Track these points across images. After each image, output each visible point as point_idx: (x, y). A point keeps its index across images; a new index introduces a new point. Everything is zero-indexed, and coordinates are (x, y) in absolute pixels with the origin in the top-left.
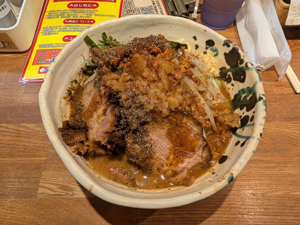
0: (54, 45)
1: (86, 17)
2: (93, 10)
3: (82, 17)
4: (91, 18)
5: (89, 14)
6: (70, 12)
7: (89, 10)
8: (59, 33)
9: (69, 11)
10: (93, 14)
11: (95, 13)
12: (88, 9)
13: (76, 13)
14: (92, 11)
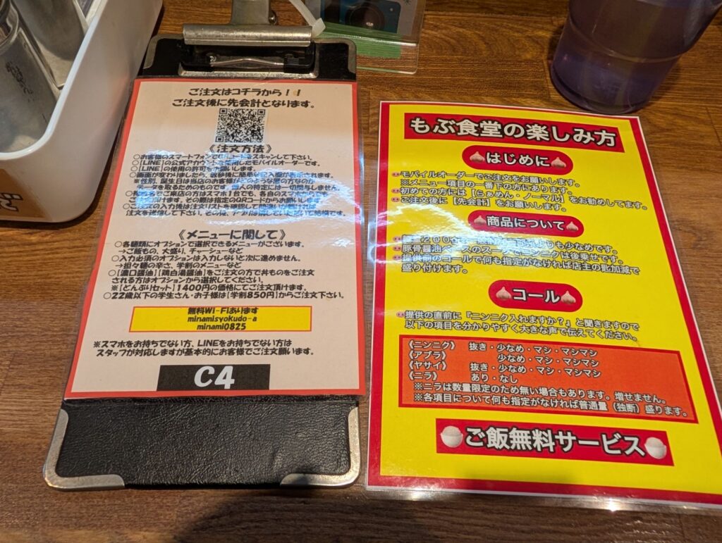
0: (464, 319)
1: (544, 206)
2: (558, 181)
3: (529, 205)
4: (564, 210)
5: (549, 193)
6: (480, 185)
7: (544, 180)
8: (466, 266)
9: (475, 180)
10: (566, 196)
11: (570, 193)
12: (542, 176)
13: (503, 190)
14: (557, 185)
